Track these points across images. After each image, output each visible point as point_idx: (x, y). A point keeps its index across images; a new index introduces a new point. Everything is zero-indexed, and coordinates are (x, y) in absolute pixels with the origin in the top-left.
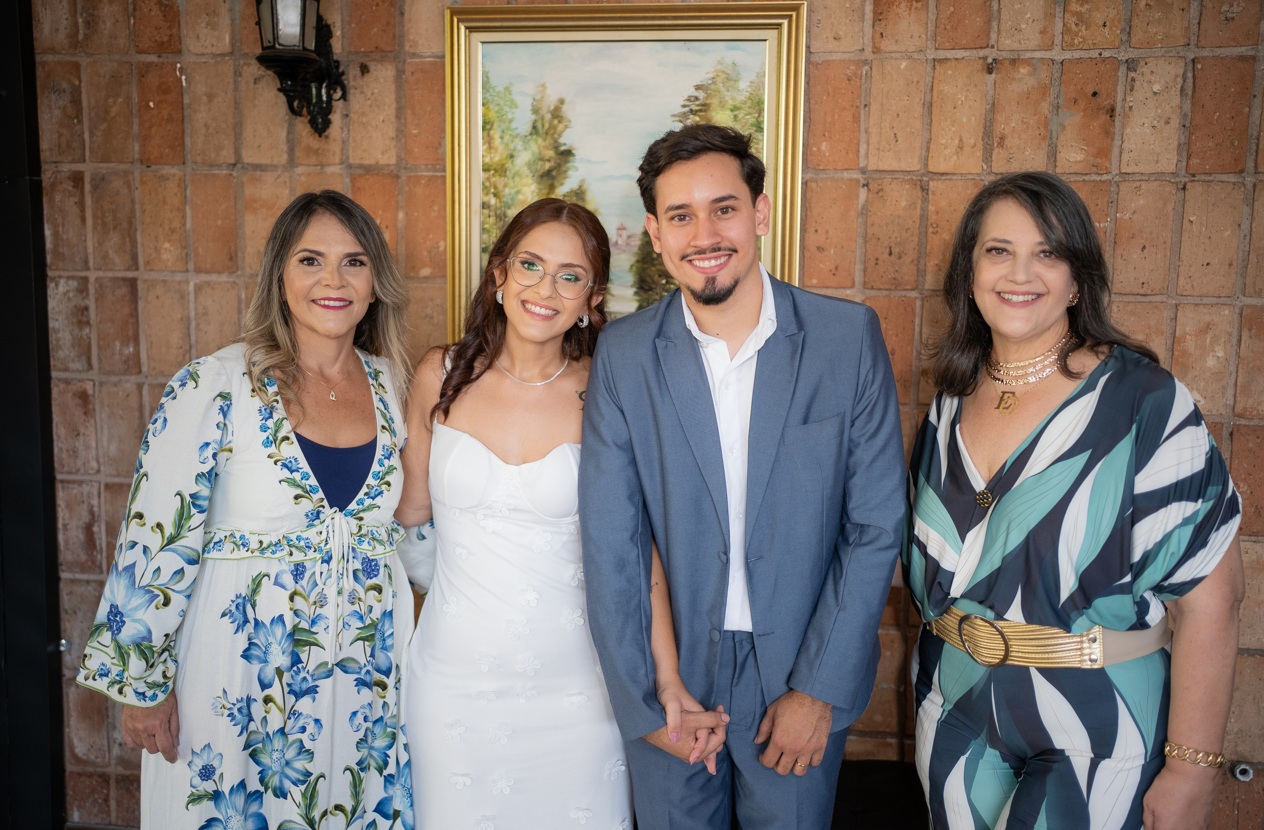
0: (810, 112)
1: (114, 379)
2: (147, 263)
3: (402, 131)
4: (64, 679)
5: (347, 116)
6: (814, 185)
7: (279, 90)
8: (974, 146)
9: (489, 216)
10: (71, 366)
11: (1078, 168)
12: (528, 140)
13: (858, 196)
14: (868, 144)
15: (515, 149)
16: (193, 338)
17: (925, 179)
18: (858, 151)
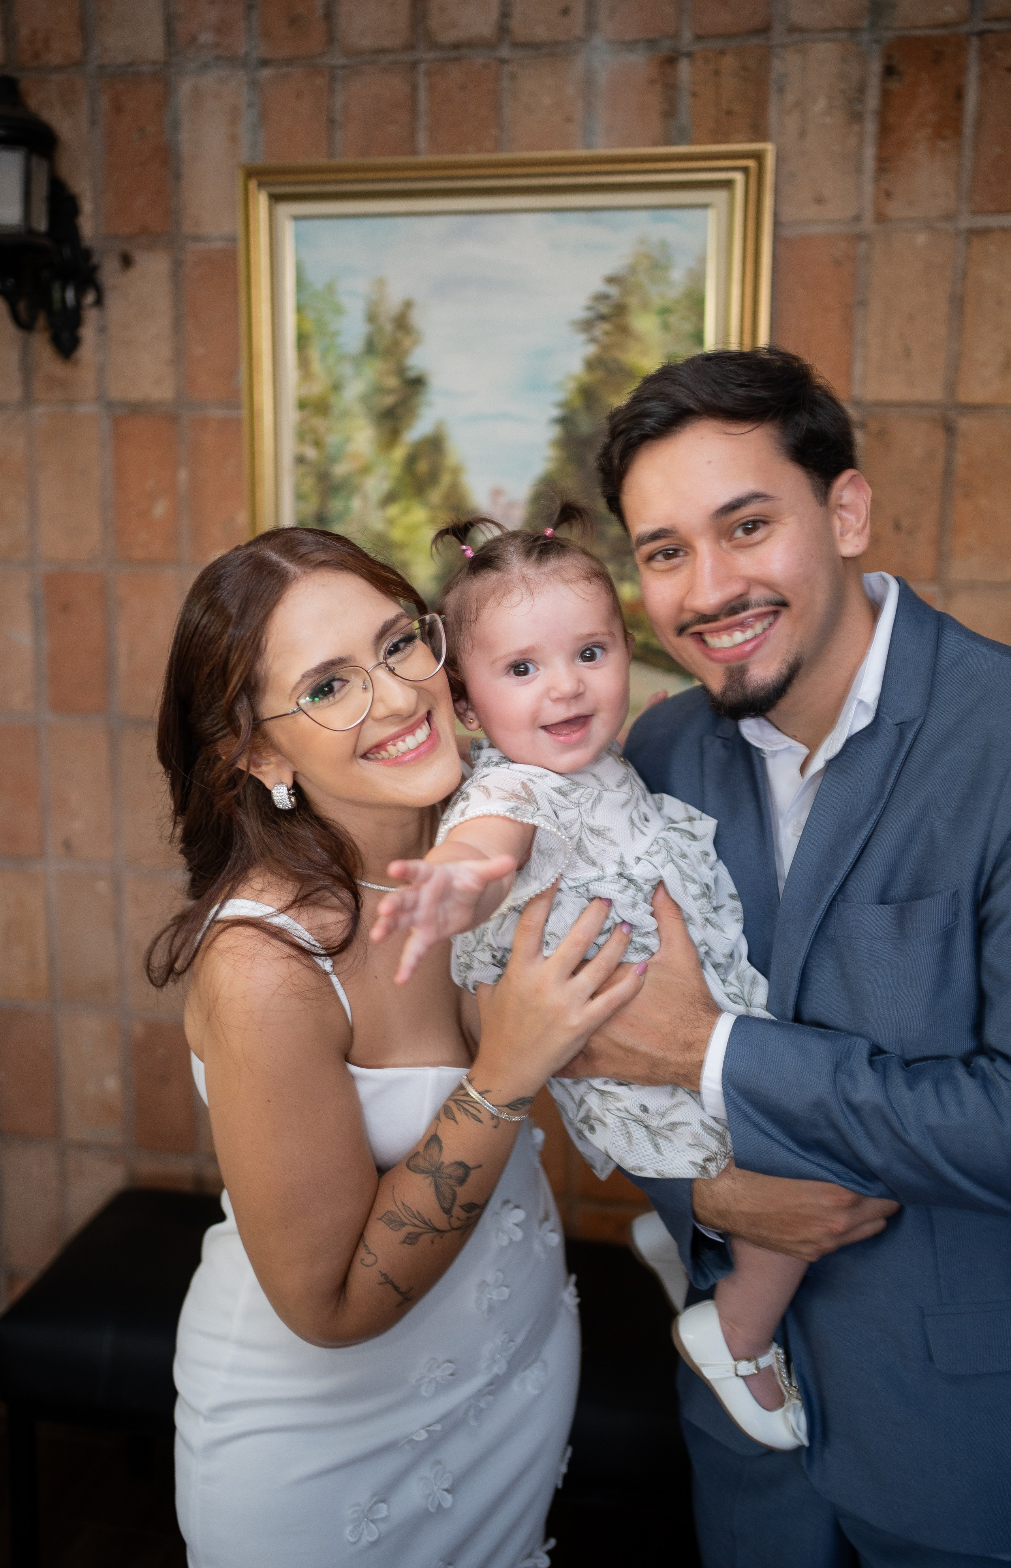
3: (182, 352)
5: (104, 330)
9: (307, 476)
12: (362, 362)
14: (865, 362)
15: (341, 376)
17: (950, 414)
18: (850, 371)
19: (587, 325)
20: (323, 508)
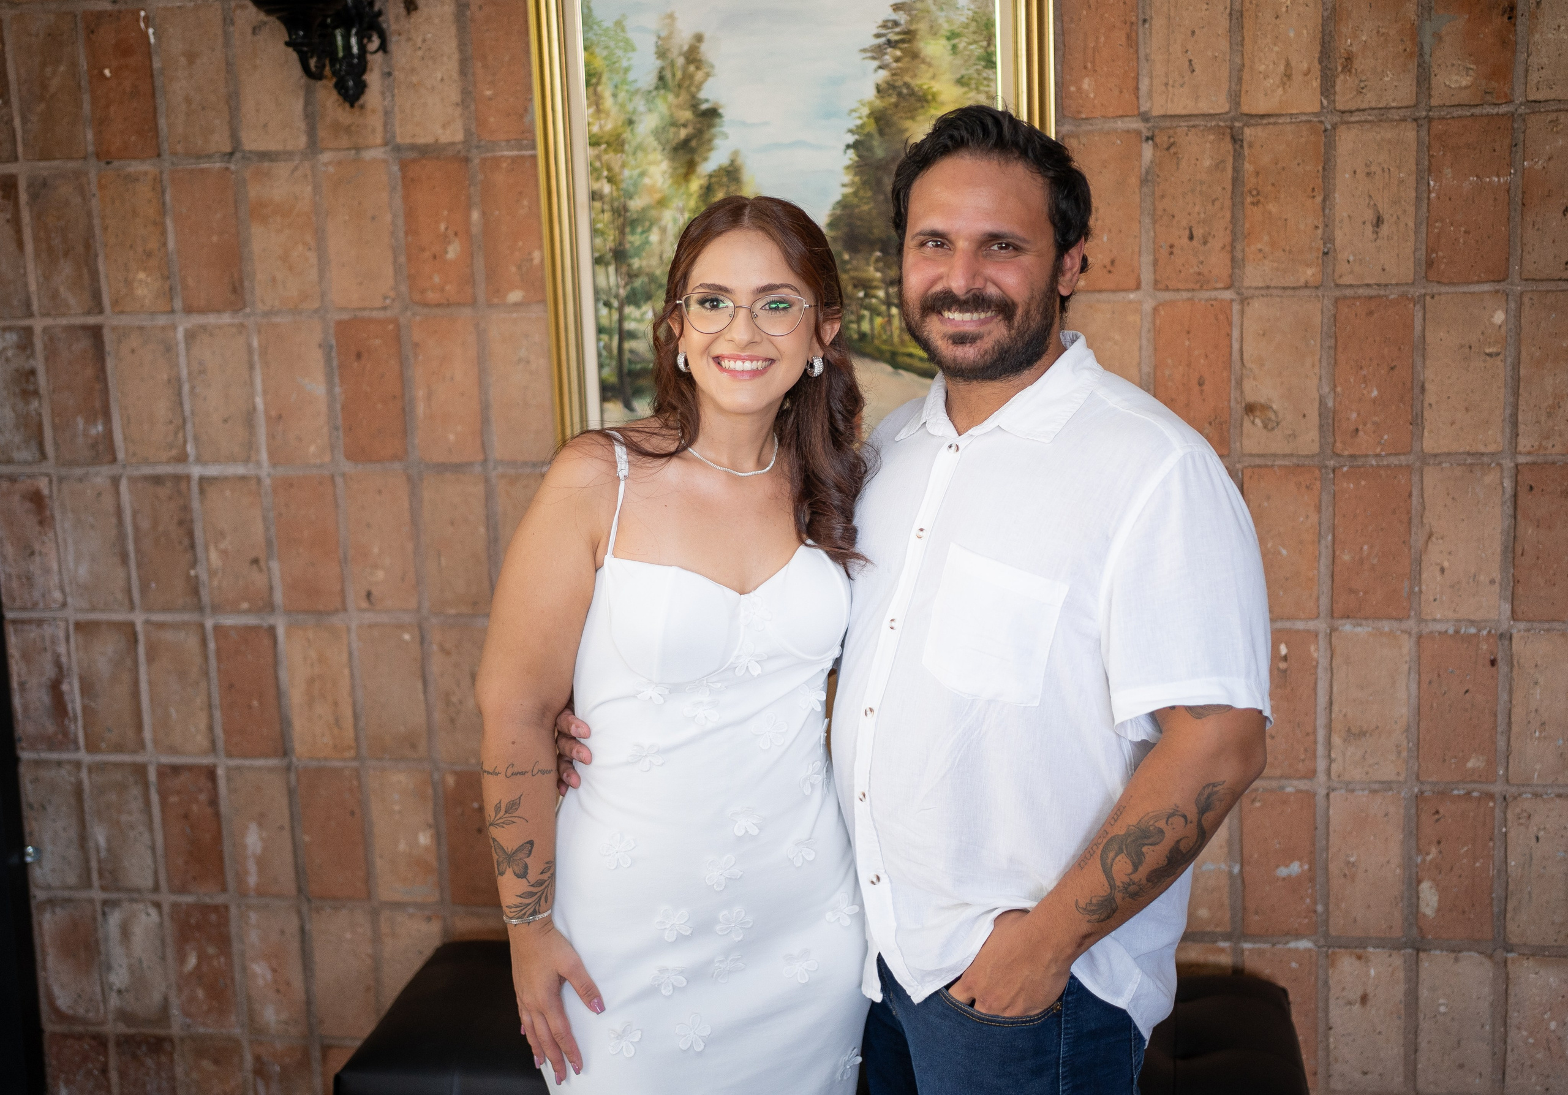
0: (1063, 34)
1: (78, 472)
2: (115, 303)
3: (470, 92)
4: (34, 903)
5: (389, 74)
6: (1074, 142)
7: (287, 44)
8: (1307, 73)
9: (603, 211)
10: (17, 455)
11: (1464, 97)
12: (654, 98)
13: (1140, 155)
14: (1151, 78)
15: (634, 112)
16: (187, 407)
17: (1237, 124)
18: (1137, 88)
19: (877, 52)
20: (621, 244)
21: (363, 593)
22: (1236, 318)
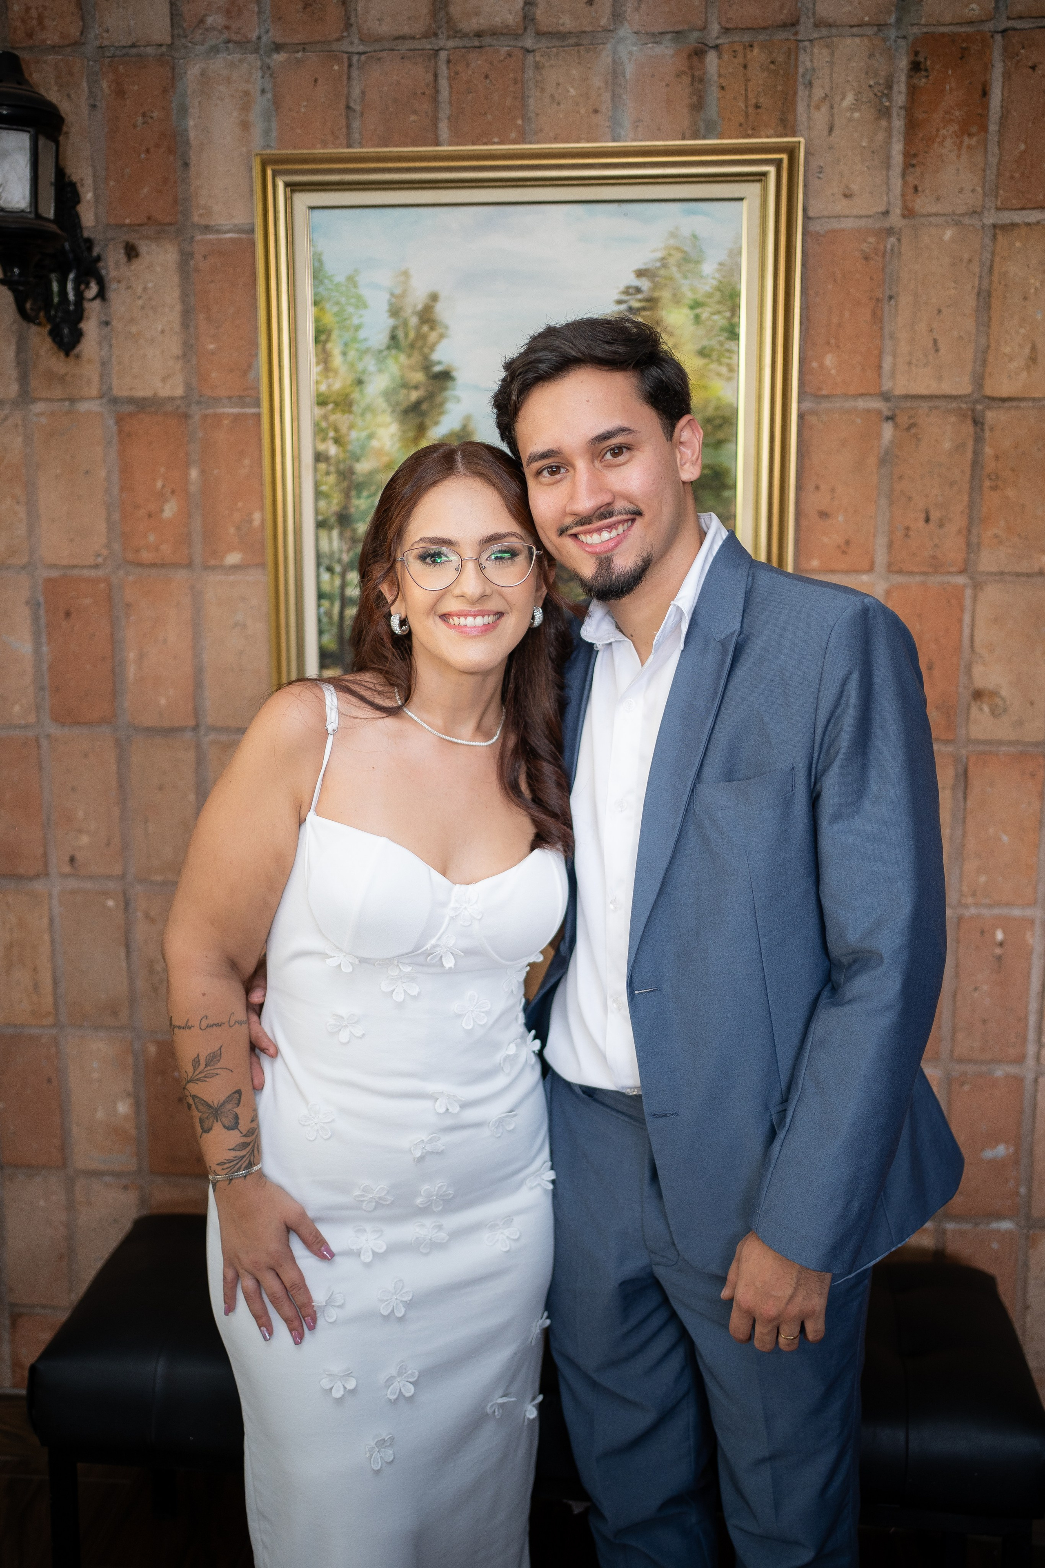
0: (807, 308)
5: (107, 323)
6: (813, 419)
7: (3, 282)
9: (328, 473)
12: (384, 357)
13: (879, 435)
14: (895, 356)
15: (364, 371)
17: (979, 407)
18: (880, 367)
20: (346, 507)
21: (67, 858)
22: (968, 603)
